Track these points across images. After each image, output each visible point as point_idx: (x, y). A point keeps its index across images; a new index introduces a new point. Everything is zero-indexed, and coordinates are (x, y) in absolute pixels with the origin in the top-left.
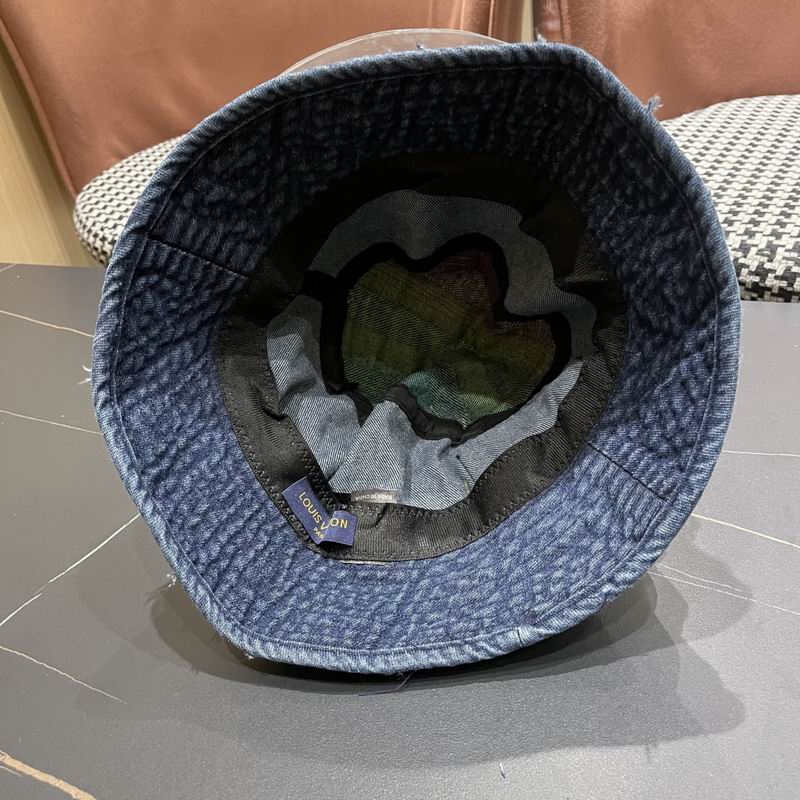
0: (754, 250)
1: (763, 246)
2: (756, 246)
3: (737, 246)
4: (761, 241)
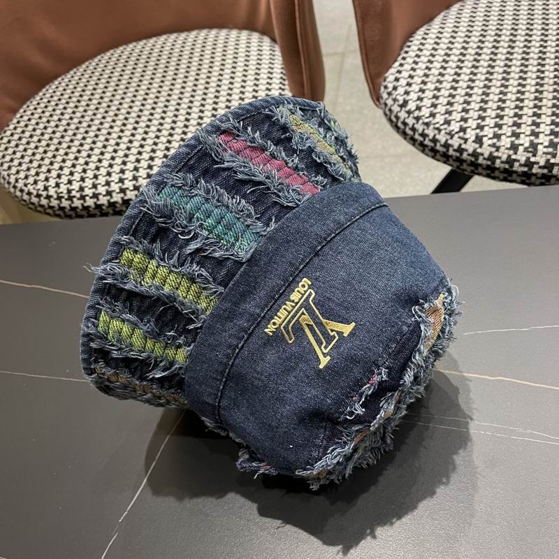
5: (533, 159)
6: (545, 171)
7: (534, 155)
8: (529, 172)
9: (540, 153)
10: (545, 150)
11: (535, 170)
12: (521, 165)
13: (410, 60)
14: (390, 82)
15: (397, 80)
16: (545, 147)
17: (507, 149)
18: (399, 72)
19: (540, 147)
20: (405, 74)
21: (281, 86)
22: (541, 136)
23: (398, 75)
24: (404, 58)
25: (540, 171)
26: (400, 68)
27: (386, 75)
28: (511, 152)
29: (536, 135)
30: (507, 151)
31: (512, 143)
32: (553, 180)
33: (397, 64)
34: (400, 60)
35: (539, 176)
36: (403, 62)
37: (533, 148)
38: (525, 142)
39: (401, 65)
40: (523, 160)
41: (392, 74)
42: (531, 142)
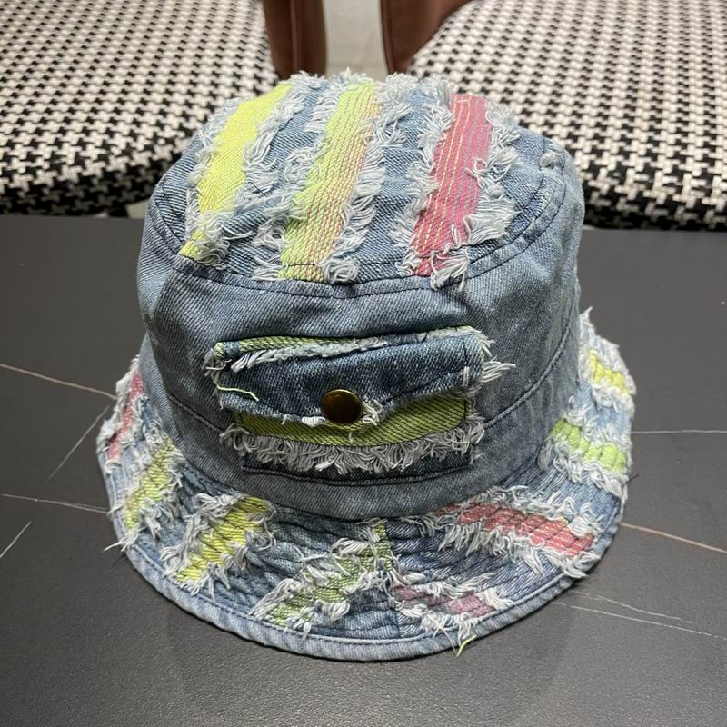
0: (603, 172)
1: (612, 167)
2: (605, 167)
3: (586, 166)
4: (609, 162)
5: (619, 189)
6: (635, 209)
7: (622, 183)
8: (612, 209)
9: (630, 180)
10: (638, 177)
11: (621, 206)
12: (601, 197)
13: (451, 40)
14: (420, 66)
15: (431, 63)
16: (638, 173)
17: (583, 170)
18: (435, 53)
19: (630, 173)
20: (443, 57)
21: (257, 62)
22: (633, 157)
23: (432, 58)
24: (443, 37)
25: (628, 208)
26: (436, 49)
27: (416, 56)
28: (589, 176)
29: (626, 155)
30: (582, 174)
31: (591, 163)
32: (645, 223)
33: (432, 44)
34: (437, 39)
35: (626, 215)
36: (441, 41)
37: (621, 173)
38: (610, 164)
39: (439, 45)
40: (605, 188)
41: (424, 56)
42: (619, 164)
